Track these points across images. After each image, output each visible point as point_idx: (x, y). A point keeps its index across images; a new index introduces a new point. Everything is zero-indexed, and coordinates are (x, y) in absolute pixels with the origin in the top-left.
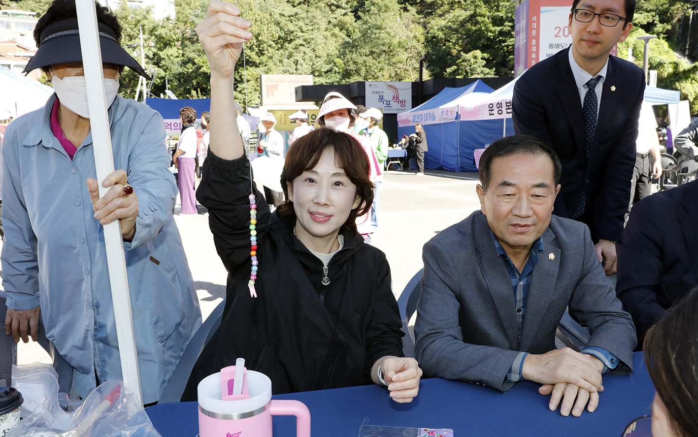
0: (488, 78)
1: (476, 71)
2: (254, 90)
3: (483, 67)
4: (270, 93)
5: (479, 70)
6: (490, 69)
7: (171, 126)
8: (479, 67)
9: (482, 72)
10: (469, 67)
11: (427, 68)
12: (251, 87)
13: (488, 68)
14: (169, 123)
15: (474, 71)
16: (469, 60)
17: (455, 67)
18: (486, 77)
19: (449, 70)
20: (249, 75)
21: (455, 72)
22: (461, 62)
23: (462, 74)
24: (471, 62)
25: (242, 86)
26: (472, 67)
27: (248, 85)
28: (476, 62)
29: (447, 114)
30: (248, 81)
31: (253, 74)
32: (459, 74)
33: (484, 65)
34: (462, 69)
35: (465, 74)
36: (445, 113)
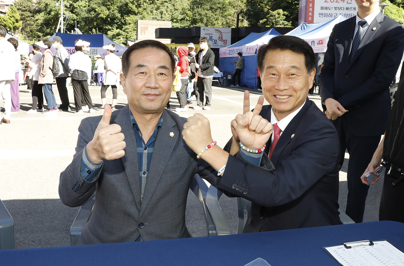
0: (287, 27)
1: (279, 23)
2: (133, 30)
3: (284, 20)
4: (143, 32)
5: (281, 22)
6: (288, 22)
7: (70, 52)
8: (281, 20)
9: (283, 24)
10: (274, 20)
11: (247, 20)
12: (131, 28)
13: (287, 21)
14: (69, 50)
15: (278, 22)
16: (275, 16)
17: (265, 20)
18: (286, 27)
19: (261, 22)
20: (130, 20)
21: (265, 23)
22: (269, 17)
23: (270, 25)
24: (276, 17)
25: (125, 27)
26: (276, 20)
27: (130, 26)
28: (279, 17)
29: (250, 50)
30: (130, 24)
31: (133, 20)
32: (268, 25)
33: (284, 19)
34: (270, 21)
35: (272, 24)
36: (249, 49)
